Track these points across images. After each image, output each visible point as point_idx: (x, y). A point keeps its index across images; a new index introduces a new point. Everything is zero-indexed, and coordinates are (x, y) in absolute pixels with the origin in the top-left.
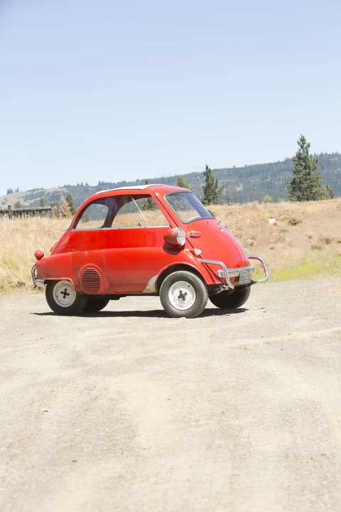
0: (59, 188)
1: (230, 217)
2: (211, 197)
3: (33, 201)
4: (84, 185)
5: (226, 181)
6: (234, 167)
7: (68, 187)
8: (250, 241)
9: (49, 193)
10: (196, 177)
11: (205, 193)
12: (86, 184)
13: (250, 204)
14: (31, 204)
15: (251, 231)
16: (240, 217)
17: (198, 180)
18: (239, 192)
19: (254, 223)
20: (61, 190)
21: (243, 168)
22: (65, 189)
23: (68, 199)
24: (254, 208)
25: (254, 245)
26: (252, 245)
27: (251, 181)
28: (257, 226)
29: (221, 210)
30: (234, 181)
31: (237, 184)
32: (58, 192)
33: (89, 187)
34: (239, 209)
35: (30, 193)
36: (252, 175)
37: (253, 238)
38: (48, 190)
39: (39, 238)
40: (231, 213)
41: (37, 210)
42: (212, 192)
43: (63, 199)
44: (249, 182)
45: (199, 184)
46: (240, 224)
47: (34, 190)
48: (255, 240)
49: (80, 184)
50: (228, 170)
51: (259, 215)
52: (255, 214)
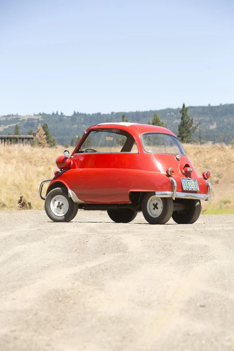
0: (34, 115)
1: (198, 155)
2: (184, 135)
3: (7, 127)
4: (59, 114)
5: (201, 118)
6: (209, 105)
7: (43, 115)
8: (215, 179)
9: (24, 120)
10: (170, 112)
11: (179, 130)
12: (62, 113)
13: (218, 145)
14: (5, 129)
15: (217, 170)
16: (208, 156)
17: (172, 116)
18: (212, 130)
19: (221, 163)
20: (37, 117)
21: (218, 107)
22: (40, 117)
23: (44, 128)
24: (222, 149)
25: (220, 182)
26: (217, 182)
27: (225, 120)
28: (223, 165)
29: (191, 148)
30: (208, 119)
31: (211, 122)
32: (33, 119)
33: (64, 116)
34: (207, 149)
35: (5, 119)
36: (226, 114)
37: (219, 176)
38: (23, 117)
39: (20, 164)
40: (200, 152)
41: (20, 138)
42: (186, 130)
43: (40, 127)
44: (223, 121)
45: (174, 120)
46: (208, 162)
47: (9, 116)
48: (220, 178)
49: (55, 113)
50: (203, 108)
51: (226, 155)
52: (222, 154)
